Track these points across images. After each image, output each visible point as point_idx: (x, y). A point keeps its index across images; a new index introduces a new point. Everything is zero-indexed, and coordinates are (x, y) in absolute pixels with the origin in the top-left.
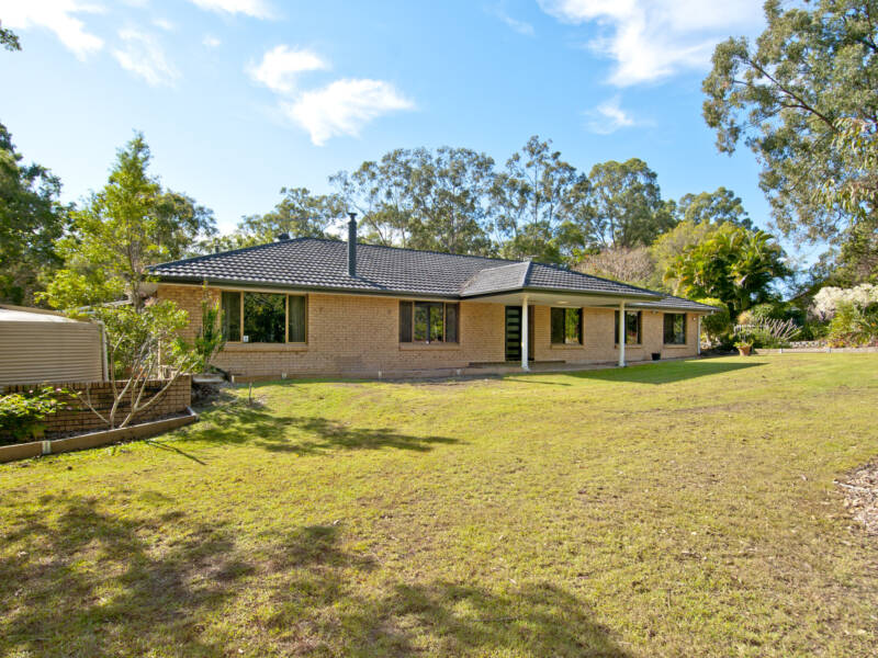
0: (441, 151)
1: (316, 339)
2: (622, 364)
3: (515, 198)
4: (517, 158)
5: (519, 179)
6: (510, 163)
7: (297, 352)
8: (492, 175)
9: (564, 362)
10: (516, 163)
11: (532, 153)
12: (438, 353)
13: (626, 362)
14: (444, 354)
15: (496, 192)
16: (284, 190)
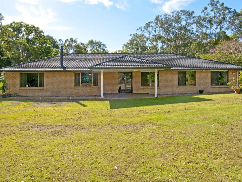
0: (173, 13)
1: (46, 86)
2: (156, 96)
3: (208, 25)
4: (206, 8)
5: (207, 17)
6: (203, 11)
7: (41, 90)
8: (194, 17)
9: (148, 93)
10: (206, 11)
11: (212, 5)
12: (89, 90)
13: (157, 95)
14: (92, 90)
15: (198, 23)
16: (131, 35)
